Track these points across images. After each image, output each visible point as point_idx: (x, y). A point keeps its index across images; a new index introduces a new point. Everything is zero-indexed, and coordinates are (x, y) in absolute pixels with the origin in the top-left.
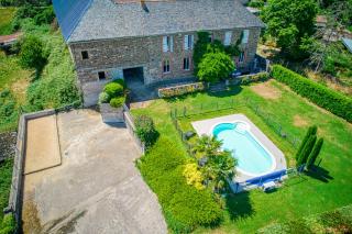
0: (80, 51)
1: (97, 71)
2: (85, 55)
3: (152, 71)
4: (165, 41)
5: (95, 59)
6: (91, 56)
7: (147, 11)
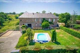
0: (20, 19)
1: (23, 24)
2: (21, 20)
3: (33, 25)
4: (36, 19)
5: (23, 21)
6: (22, 21)
7: (34, 14)
